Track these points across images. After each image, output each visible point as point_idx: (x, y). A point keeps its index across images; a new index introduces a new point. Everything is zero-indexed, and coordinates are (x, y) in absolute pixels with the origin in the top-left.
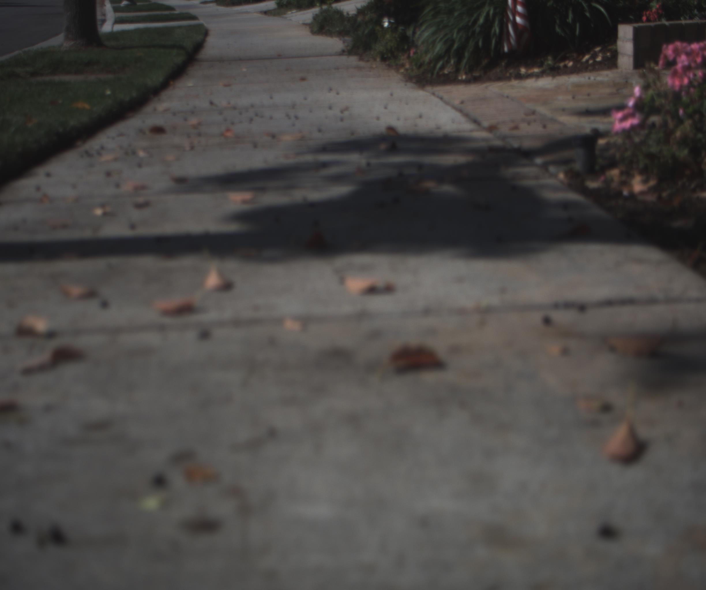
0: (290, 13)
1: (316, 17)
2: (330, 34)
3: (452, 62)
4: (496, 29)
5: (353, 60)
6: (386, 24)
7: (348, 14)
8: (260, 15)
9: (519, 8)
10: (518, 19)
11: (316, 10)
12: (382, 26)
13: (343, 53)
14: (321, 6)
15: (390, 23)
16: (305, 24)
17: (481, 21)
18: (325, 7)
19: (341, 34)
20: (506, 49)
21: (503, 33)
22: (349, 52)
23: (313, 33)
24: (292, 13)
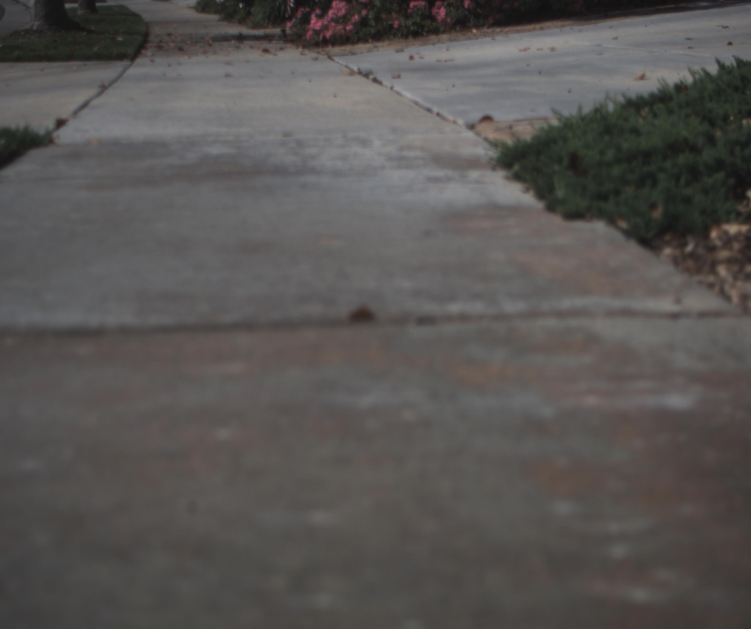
2: (209, 12)
4: (282, 8)
6: (241, 6)
12: (239, 7)
15: (243, 6)
19: (216, 12)
21: (286, 10)
23: (198, 12)
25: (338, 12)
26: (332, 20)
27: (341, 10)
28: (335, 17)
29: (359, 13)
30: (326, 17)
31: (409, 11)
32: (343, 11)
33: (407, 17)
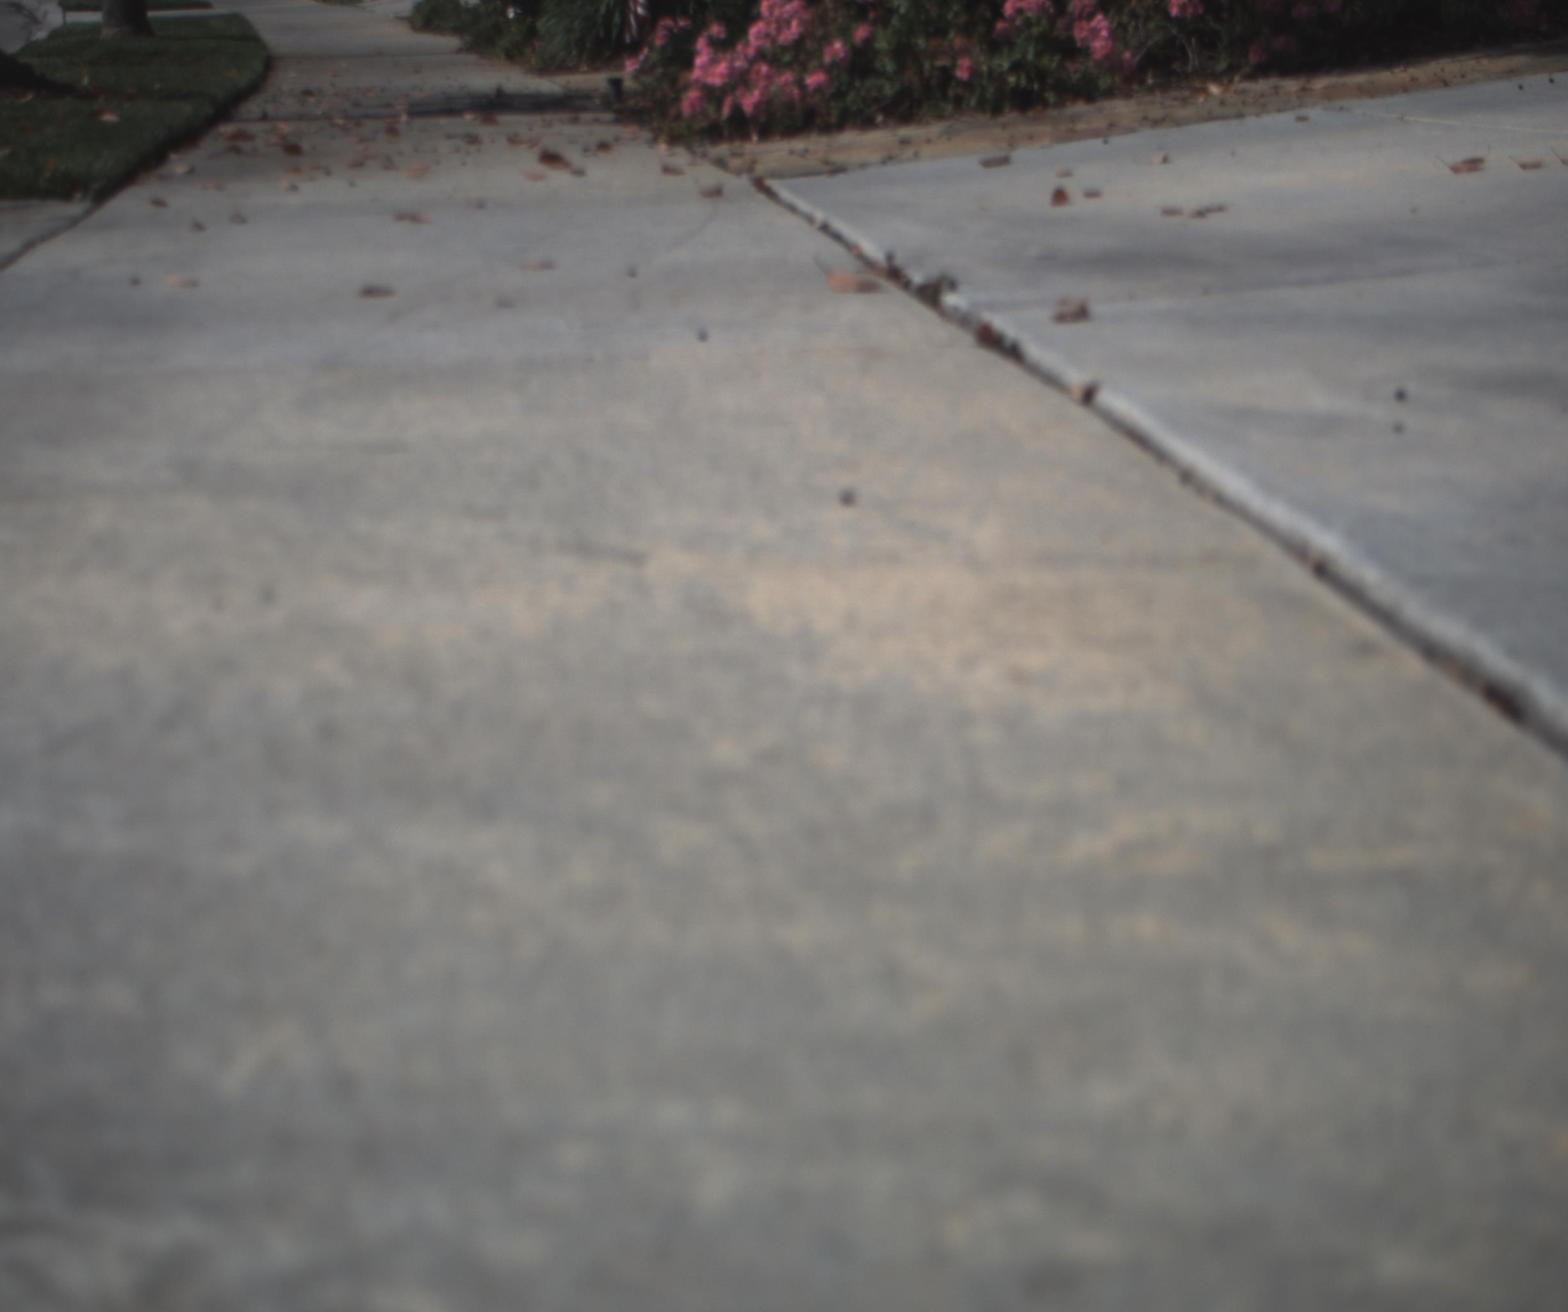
3: (574, 53)
4: (617, 19)
5: (472, 57)
6: (511, 14)
10: (640, 10)
12: (506, 17)
13: (460, 51)
15: (516, 13)
16: (400, 19)
17: (603, 10)
20: (627, 37)
21: (625, 24)
22: (467, 49)
23: (415, 28)
25: (779, 30)
26: (761, 56)
27: (788, 23)
28: (768, 45)
29: (845, 33)
30: (739, 47)
31: (1000, 25)
32: (795, 29)
33: (994, 46)
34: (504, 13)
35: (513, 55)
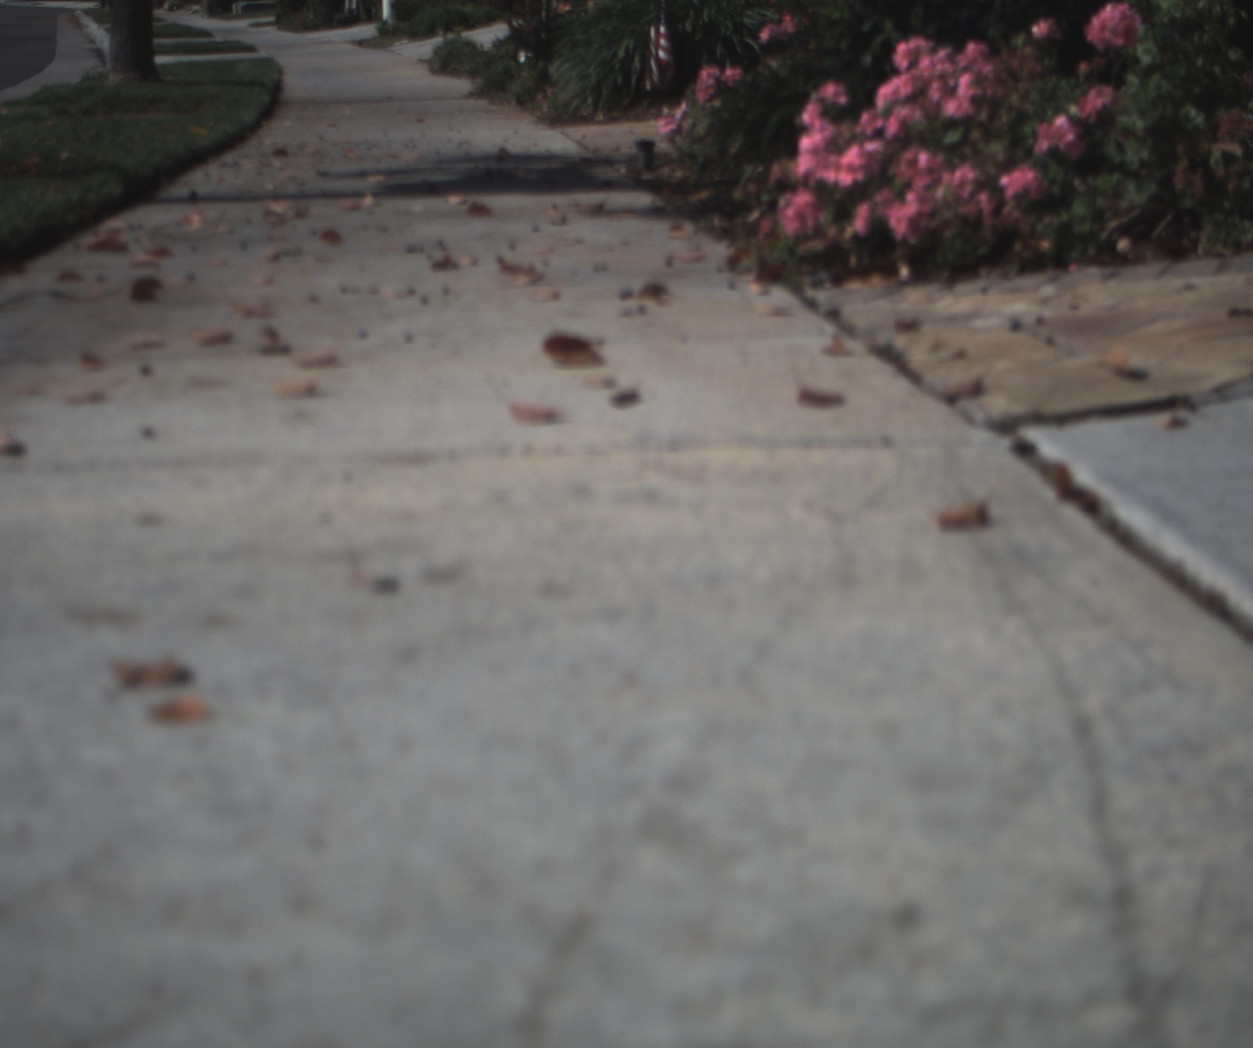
0: (397, 44)
1: (437, 51)
2: (455, 73)
4: (637, 64)
5: (483, 103)
6: (522, 59)
7: (482, 46)
8: (350, 47)
9: (663, 42)
11: (437, 40)
12: (517, 61)
13: (471, 95)
14: (445, 35)
15: (527, 57)
16: (421, 61)
17: (621, 54)
18: (450, 36)
19: (472, 74)
20: (648, 86)
21: (645, 69)
22: (478, 94)
24: (402, 44)
34: (515, 58)
35: (524, 101)
